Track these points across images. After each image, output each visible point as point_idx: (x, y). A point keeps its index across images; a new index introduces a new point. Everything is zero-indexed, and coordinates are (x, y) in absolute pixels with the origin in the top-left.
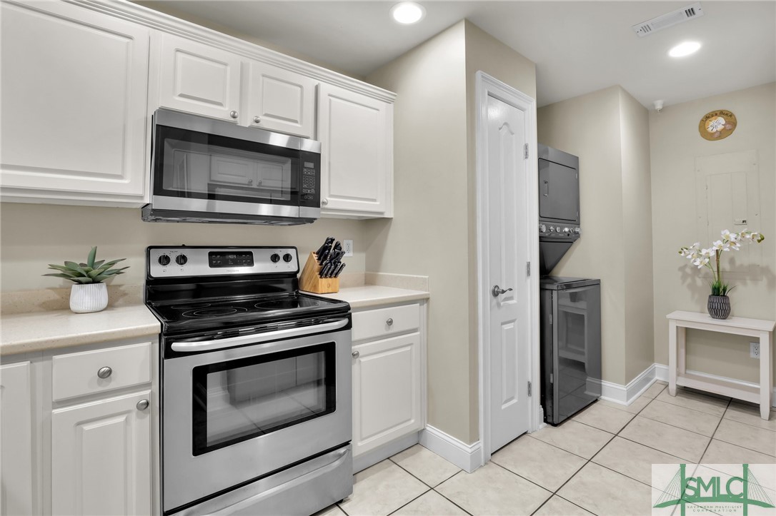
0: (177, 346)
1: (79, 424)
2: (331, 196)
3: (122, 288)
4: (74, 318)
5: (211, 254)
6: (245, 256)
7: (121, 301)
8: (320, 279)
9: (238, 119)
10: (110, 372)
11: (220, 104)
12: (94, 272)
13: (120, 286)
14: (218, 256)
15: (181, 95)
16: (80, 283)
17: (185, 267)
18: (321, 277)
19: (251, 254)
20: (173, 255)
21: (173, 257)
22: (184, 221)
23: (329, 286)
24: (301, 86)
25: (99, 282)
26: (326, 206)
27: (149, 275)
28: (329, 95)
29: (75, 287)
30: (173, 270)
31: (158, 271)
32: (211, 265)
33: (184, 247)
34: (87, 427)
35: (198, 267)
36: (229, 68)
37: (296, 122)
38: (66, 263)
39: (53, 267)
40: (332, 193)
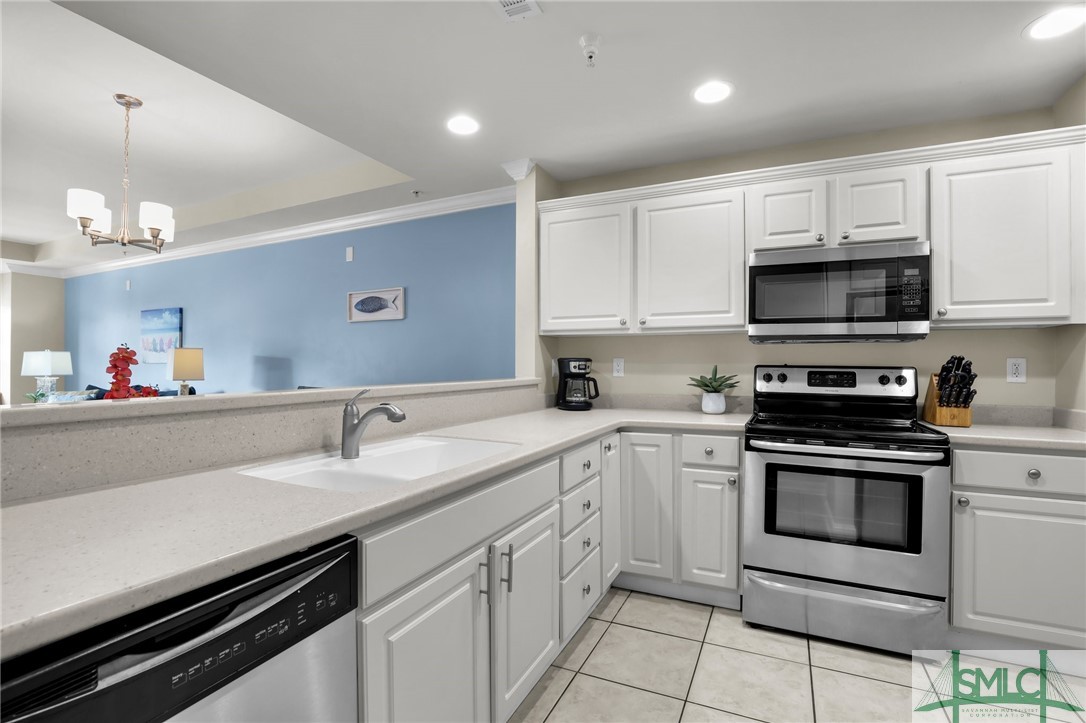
0: (753, 443)
1: (696, 481)
2: (954, 303)
3: (739, 399)
4: (705, 416)
5: (810, 373)
6: (847, 377)
7: (738, 409)
8: (938, 408)
9: (825, 240)
10: (712, 452)
11: (807, 231)
12: (714, 384)
13: (737, 397)
14: (817, 376)
15: (771, 234)
16: (708, 392)
17: (786, 384)
18: (940, 406)
19: (854, 374)
20: (775, 373)
21: (775, 376)
22: (783, 343)
23: (954, 417)
24: (902, 180)
25: (718, 392)
26: (946, 317)
27: (755, 390)
28: (948, 175)
29: (705, 394)
30: (775, 387)
31: (762, 386)
32: (810, 384)
33: (786, 366)
34: (700, 485)
35: (797, 385)
36: (813, 193)
37: (898, 223)
38: (701, 377)
39: (693, 379)
40: (955, 300)
